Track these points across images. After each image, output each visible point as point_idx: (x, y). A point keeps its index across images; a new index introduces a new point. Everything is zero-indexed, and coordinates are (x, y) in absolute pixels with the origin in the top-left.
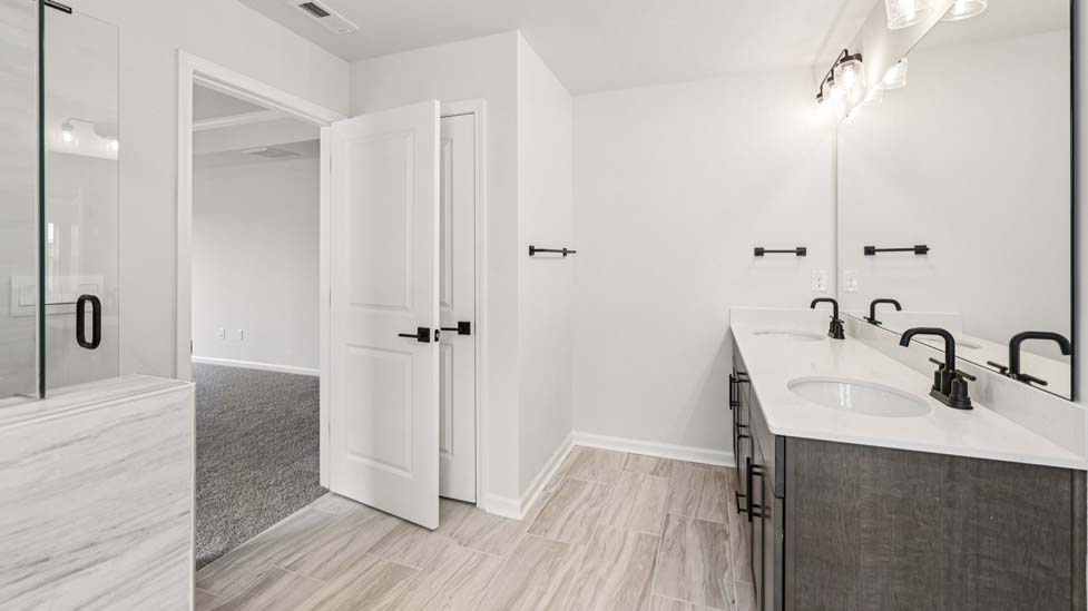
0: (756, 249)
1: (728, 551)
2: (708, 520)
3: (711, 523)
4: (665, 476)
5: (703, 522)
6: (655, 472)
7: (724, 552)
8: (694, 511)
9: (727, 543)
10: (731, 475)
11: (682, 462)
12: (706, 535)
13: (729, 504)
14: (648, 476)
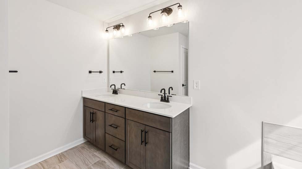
0: (89, 71)
1: (110, 165)
2: (96, 162)
3: (97, 162)
4: (66, 160)
5: (95, 163)
6: (60, 161)
7: (109, 166)
8: (88, 162)
9: (106, 164)
10: (86, 146)
11: (66, 151)
12: (101, 166)
13: (95, 153)
14: (60, 164)
